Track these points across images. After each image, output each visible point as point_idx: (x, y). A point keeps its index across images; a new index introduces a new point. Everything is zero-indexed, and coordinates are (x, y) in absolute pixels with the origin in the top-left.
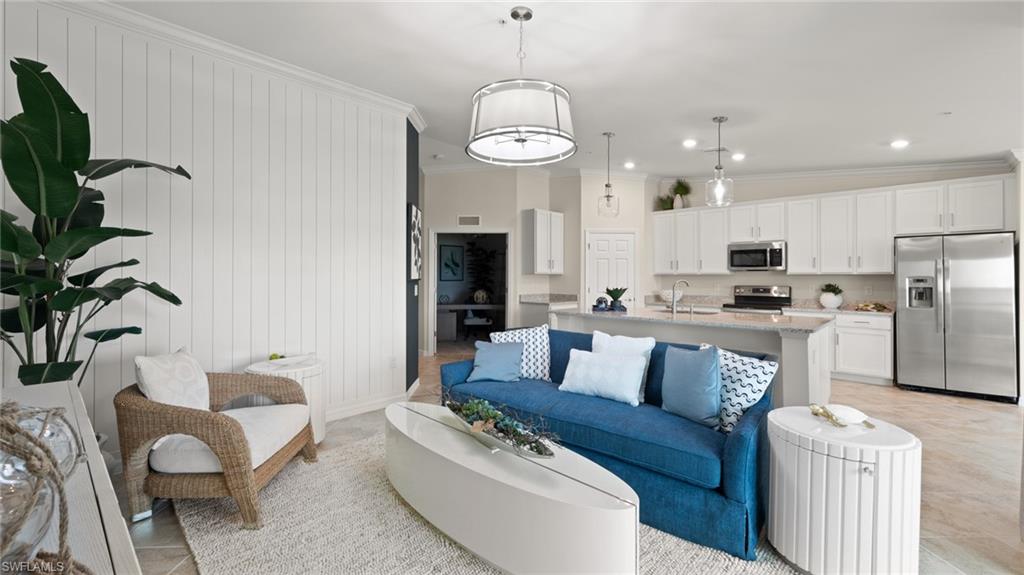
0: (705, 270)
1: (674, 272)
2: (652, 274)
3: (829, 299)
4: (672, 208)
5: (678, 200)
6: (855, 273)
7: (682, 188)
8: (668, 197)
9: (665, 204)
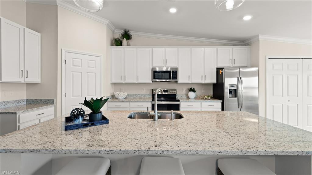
0: (140, 81)
1: (123, 82)
2: (110, 83)
3: (192, 95)
4: (121, 45)
5: (125, 41)
6: (204, 83)
7: (127, 35)
8: (119, 40)
9: (118, 43)
